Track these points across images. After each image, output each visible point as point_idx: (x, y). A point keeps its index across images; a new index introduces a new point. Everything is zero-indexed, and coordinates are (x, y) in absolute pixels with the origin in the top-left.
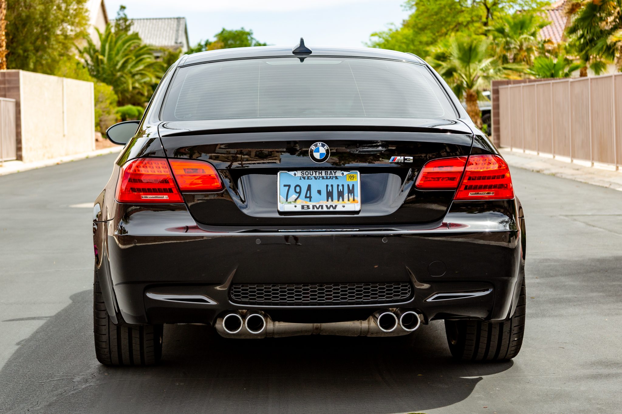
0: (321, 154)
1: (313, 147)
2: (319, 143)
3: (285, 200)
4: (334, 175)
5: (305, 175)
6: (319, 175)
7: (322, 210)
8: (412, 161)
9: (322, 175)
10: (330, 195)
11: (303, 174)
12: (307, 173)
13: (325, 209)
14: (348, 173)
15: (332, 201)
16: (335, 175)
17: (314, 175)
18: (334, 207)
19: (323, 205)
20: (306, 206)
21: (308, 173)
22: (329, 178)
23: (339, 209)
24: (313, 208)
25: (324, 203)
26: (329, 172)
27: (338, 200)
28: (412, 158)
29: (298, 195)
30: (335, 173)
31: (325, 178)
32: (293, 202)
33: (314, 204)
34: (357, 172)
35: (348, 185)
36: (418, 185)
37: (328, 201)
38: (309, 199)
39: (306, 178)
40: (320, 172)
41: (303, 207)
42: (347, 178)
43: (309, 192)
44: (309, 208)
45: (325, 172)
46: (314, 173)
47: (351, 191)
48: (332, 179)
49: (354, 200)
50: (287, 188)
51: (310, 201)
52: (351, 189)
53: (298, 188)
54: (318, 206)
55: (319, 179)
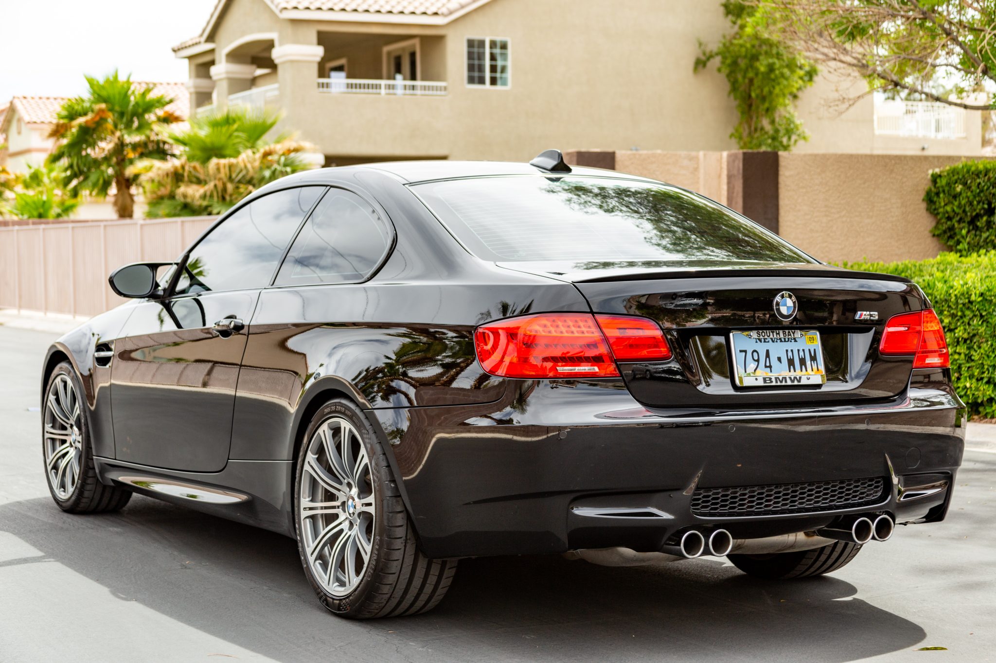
0: (788, 308)
1: (778, 298)
2: (786, 293)
3: (744, 371)
4: (792, 337)
5: (761, 337)
6: (777, 336)
7: (786, 384)
8: (877, 318)
9: (779, 336)
10: (791, 362)
11: (758, 335)
12: (763, 334)
13: (789, 383)
14: (807, 333)
15: (795, 371)
16: (794, 336)
17: (771, 336)
18: (798, 378)
19: (786, 377)
20: (769, 379)
22: (787, 340)
23: (804, 382)
24: (777, 382)
25: (787, 374)
26: (787, 331)
27: (801, 371)
28: (877, 313)
29: (757, 363)
30: (794, 333)
31: (783, 340)
32: (752, 373)
33: (776, 375)
34: (817, 332)
35: (809, 350)
36: (883, 349)
37: (790, 371)
38: (769, 369)
39: (763, 340)
40: (778, 332)
41: (765, 380)
42: (807, 340)
43: (768, 359)
44: (772, 382)
45: (783, 332)
46: (771, 334)
47: (813, 358)
48: (791, 341)
49: (818, 370)
50: (744, 354)
51: (771, 372)
52: (813, 355)
53: (755, 354)
54: (781, 379)
55: (777, 342)
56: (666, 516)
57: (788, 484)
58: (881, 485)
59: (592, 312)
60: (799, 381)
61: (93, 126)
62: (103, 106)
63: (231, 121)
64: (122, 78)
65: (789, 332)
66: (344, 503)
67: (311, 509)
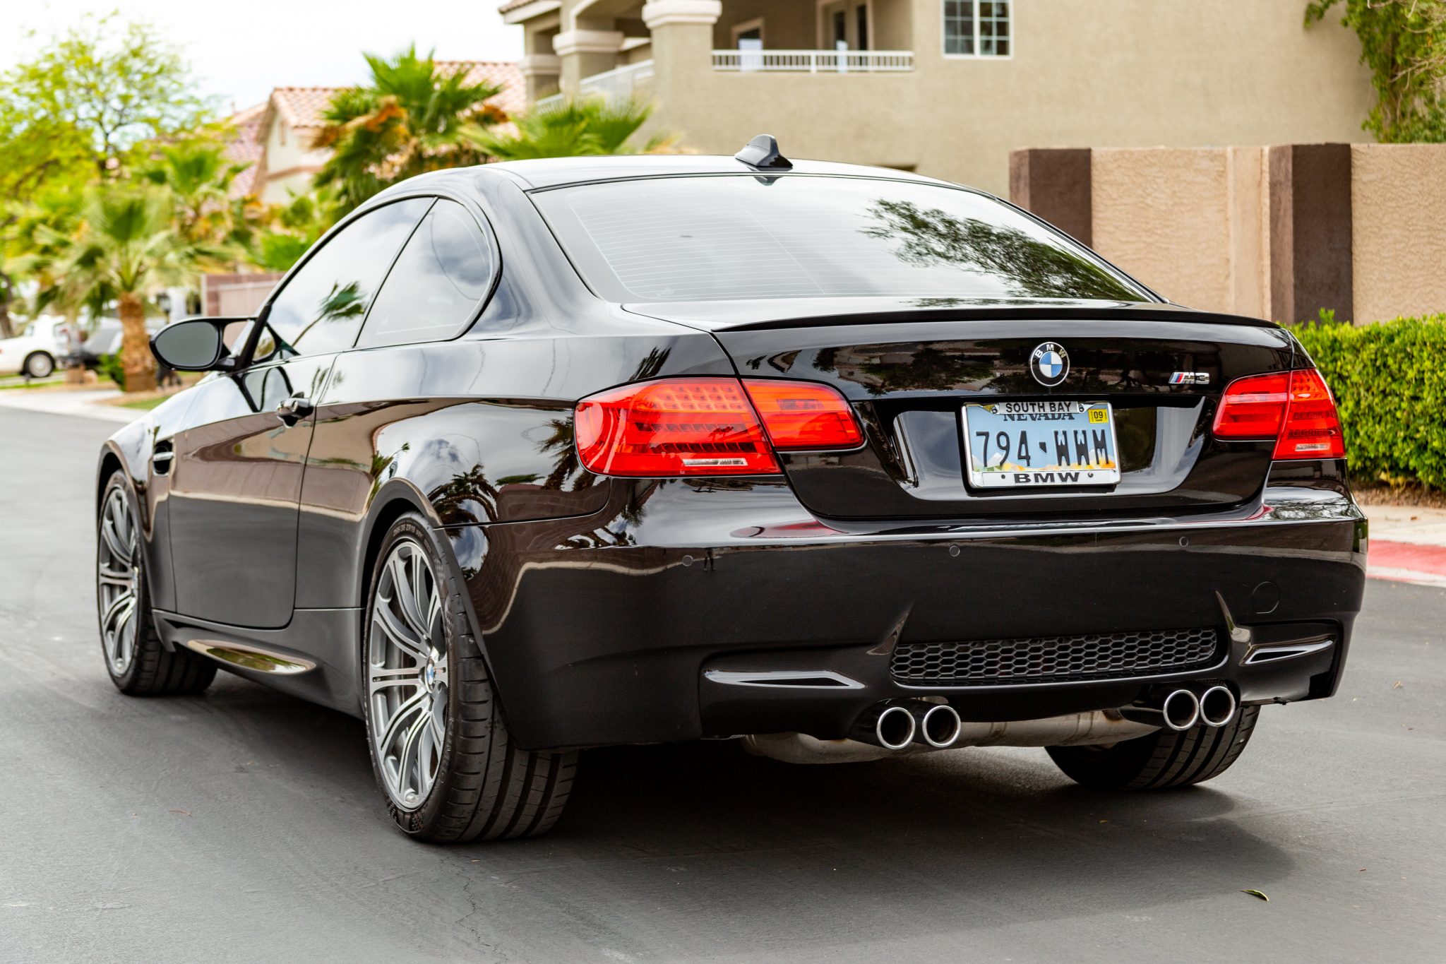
0: (1054, 367)
1: (1037, 353)
2: (1050, 345)
3: (983, 465)
4: (1066, 411)
5: (1014, 412)
6: (1039, 411)
7: (1053, 483)
8: (1207, 382)
9: (1044, 411)
10: (1062, 451)
11: (1009, 410)
12: (1017, 408)
13: (1058, 482)
14: (1091, 406)
15: (1069, 464)
16: (1068, 410)
17: (1030, 411)
18: (1073, 476)
19: (1053, 474)
20: (1023, 476)
21: (1019, 406)
22: (1056, 416)
23: (1084, 480)
24: (1037, 480)
25: (1055, 469)
26: (1057, 403)
27: (1080, 464)
28: (1207, 375)
29: (1005, 452)
30: (1068, 406)
31: (1050, 416)
32: (997, 467)
33: (1037, 471)
34: (1107, 404)
35: (1094, 432)
36: (1218, 430)
37: (1060, 464)
38: (1025, 462)
39: (1016, 417)
40: (1041, 405)
41: (1017, 477)
42: (1091, 417)
43: (1023, 446)
44: (1028, 480)
45: (1050, 404)
46: (1030, 407)
47: (1101, 445)
48: (1063, 419)
49: (1107, 462)
50: (984, 438)
51: (1028, 465)
52: (1099, 439)
53: (1003, 439)
54: (1044, 477)
55: (1039, 419)
56: (853, 685)
57: (1053, 637)
58: (1214, 639)
59: (738, 376)
60: (1075, 479)
61: (378, 129)
62: (392, 99)
63: (576, 118)
64: (421, 56)
65: (1060, 405)
66: (423, 670)
67: (384, 678)
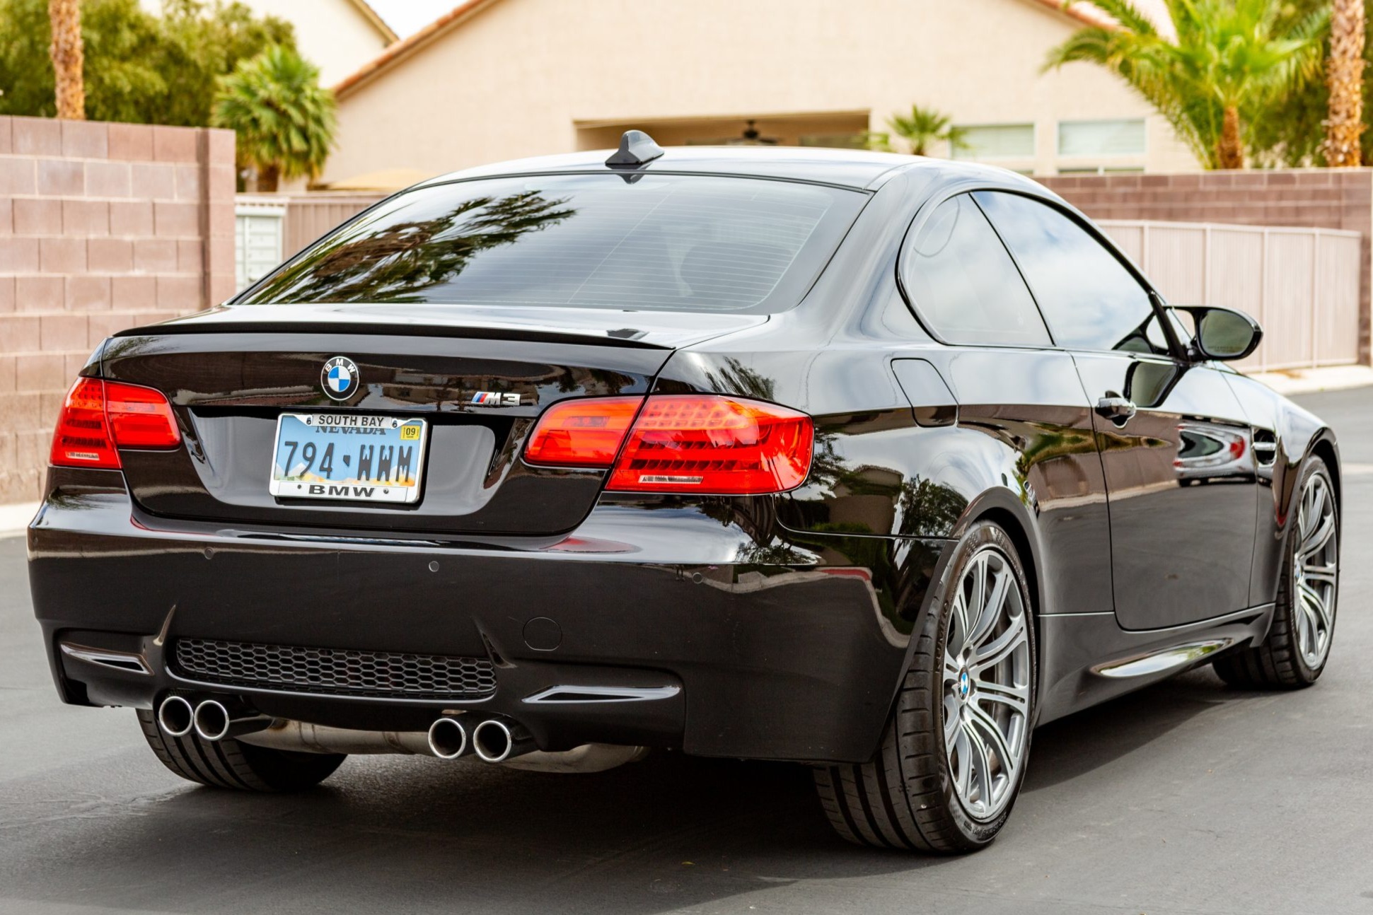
0: (342, 382)
1: (328, 367)
2: (340, 359)
3: (284, 473)
4: (377, 426)
5: (326, 424)
6: (351, 424)
7: (346, 498)
8: (517, 403)
9: (355, 424)
10: (365, 466)
11: (322, 422)
12: (330, 421)
13: (351, 496)
14: (405, 422)
15: (368, 479)
16: (380, 425)
17: (342, 424)
18: (368, 491)
19: (348, 488)
20: (319, 488)
21: (332, 419)
22: (368, 431)
23: (377, 496)
24: (331, 492)
25: (352, 483)
26: (370, 418)
27: (379, 479)
28: (518, 396)
29: (308, 463)
31: (362, 430)
32: (297, 477)
33: (334, 484)
34: (421, 422)
35: (401, 448)
36: (530, 455)
37: (359, 478)
38: (325, 474)
39: (328, 429)
40: (354, 418)
41: (312, 489)
42: (402, 433)
43: (328, 458)
44: (322, 492)
45: (363, 418)
46: (343, 420)
47: (405, 462)
48: (375, 433)
49: (407, 480)
50: (291, 448)
51: (328, 478)
52: (405, 456)
53: (310, 451)
54: (339, 490)
55: (351, 432)
57: (314, 648)
60: (368, 494)
65: (373, 419)
